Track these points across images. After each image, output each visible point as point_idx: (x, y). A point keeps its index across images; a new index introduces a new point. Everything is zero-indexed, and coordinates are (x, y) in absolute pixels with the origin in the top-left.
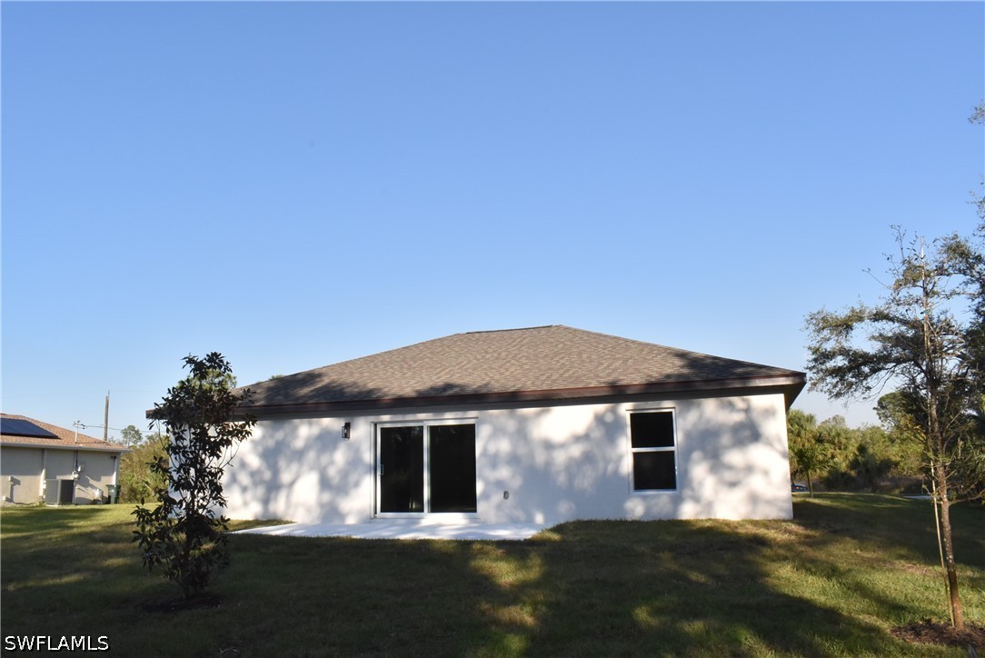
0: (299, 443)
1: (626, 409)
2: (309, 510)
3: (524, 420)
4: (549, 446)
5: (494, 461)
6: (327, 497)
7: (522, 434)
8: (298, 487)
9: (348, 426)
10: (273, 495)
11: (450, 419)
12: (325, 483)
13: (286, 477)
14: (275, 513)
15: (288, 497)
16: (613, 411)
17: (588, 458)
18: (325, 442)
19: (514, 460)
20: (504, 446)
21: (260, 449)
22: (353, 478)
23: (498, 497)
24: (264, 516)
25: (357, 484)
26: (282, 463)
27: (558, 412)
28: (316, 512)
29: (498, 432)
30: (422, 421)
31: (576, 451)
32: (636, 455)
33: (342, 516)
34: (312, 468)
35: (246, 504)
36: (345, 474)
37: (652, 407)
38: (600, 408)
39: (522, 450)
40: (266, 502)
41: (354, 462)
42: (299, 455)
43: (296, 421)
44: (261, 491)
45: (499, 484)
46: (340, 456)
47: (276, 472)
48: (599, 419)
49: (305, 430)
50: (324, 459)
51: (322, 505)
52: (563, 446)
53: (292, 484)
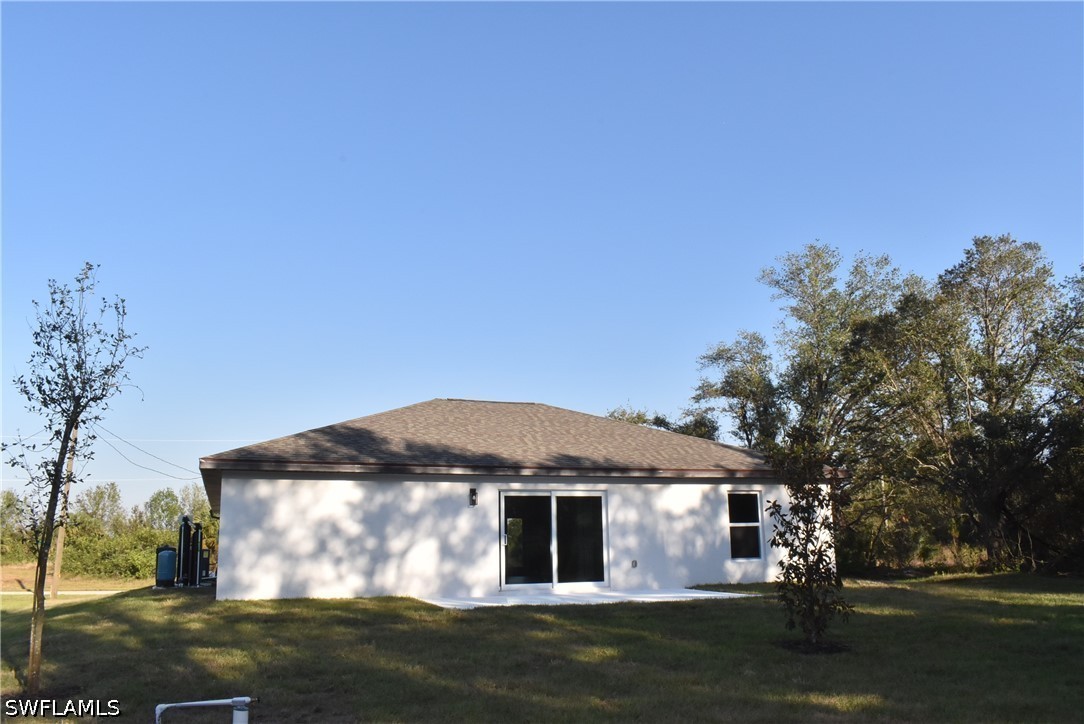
0: (413, 507)
1: (725, 489)
2: (427, 582)
3: (647, 493)
4: (669, 517)
5: (623, 530)
6: (448, 567)
7: (647, 506)
8: (412, 556)
9: (473, 492)
10: (379, 566)
11: (580, 490)
12: (446, 551)
13: (396, 544)
14: (382, 588)
15: (399, 567)
16: (716, 491)
17: (698, 530)
18: (446, 507)
19: (641, 529)
20: (631, 516)
21: (360, 514)
22: (480, 546)
23: (626, 564)
24: (367, 590)
25: (485, 553)
26: (390, 530)
27: (675, 488)
28: (435, 585)
29: (626, 502)
30: (550, 491)
31: (689, 522)
32: (731, 528)
33: (468, 588)
34: (430, 535)
35: (340, 578)
36: (470, 541)
37: (743, 489)
38: (707, 487)
39: (648, 520)
40: (369, 574)
41: (480, 530)
42: (413, 521)
43: (408, 484)
44: (362, 562)
45: (627, 551)
46: (464, 522)
47: (382, 539)
48: (706, 497)
49: (419, 493)
50: (444, 525)
51: (442, 576)
52: (680, 517)
53: (404, 554)
